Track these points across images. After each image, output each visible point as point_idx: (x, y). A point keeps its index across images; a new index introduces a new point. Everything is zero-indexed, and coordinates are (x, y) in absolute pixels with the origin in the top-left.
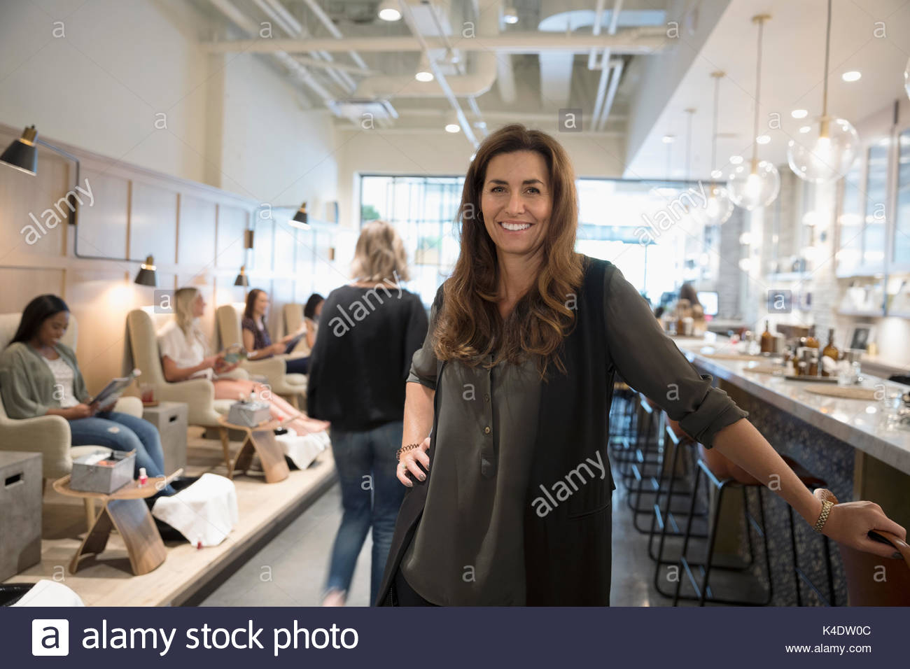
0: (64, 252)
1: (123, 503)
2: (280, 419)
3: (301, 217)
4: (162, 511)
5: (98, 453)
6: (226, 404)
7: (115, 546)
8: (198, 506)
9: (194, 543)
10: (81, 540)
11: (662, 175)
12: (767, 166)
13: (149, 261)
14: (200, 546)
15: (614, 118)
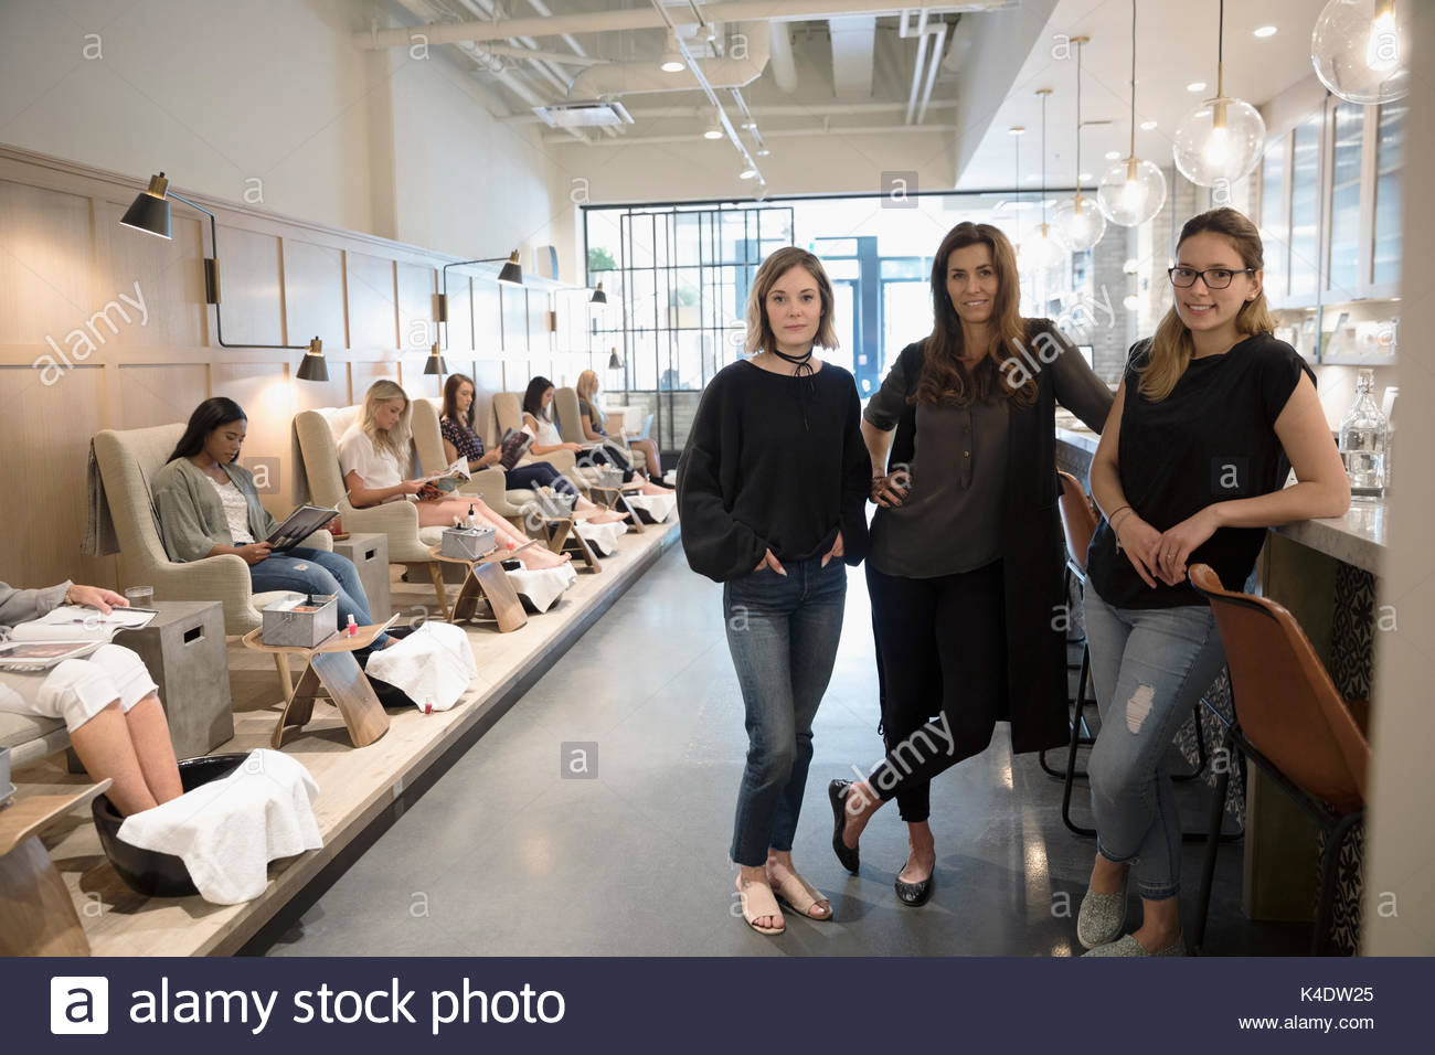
0: (205, 342)
1: (330, 657)
2: (510, 547)
3: (511, 272)
4: (377, 668)
5: (289, 598)
6: (437, 532)
7: (322, 715)
8: (423, 660)
9: (422, 707)
10: (280, 710)
11: (1011, 184)
12: (1149, 166)
13: (316, 344)
14: (429, 710)
15: (938, 104)
